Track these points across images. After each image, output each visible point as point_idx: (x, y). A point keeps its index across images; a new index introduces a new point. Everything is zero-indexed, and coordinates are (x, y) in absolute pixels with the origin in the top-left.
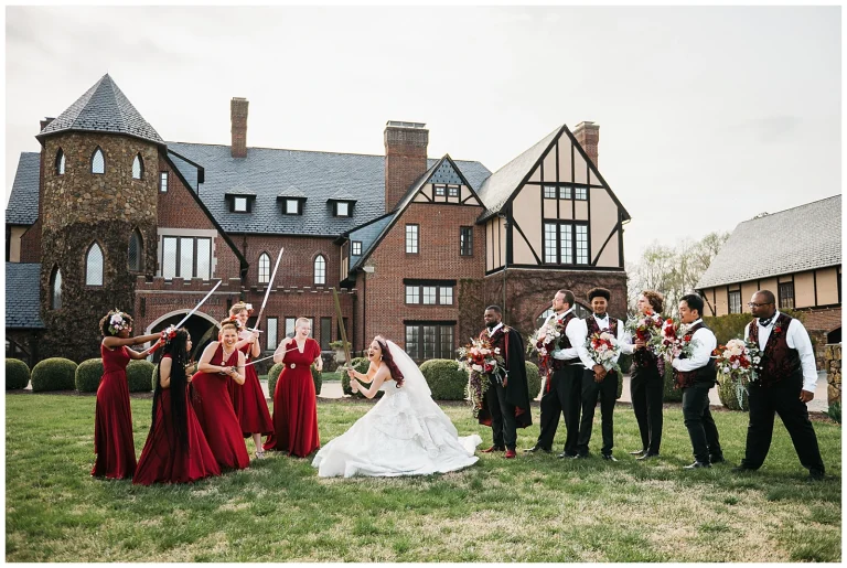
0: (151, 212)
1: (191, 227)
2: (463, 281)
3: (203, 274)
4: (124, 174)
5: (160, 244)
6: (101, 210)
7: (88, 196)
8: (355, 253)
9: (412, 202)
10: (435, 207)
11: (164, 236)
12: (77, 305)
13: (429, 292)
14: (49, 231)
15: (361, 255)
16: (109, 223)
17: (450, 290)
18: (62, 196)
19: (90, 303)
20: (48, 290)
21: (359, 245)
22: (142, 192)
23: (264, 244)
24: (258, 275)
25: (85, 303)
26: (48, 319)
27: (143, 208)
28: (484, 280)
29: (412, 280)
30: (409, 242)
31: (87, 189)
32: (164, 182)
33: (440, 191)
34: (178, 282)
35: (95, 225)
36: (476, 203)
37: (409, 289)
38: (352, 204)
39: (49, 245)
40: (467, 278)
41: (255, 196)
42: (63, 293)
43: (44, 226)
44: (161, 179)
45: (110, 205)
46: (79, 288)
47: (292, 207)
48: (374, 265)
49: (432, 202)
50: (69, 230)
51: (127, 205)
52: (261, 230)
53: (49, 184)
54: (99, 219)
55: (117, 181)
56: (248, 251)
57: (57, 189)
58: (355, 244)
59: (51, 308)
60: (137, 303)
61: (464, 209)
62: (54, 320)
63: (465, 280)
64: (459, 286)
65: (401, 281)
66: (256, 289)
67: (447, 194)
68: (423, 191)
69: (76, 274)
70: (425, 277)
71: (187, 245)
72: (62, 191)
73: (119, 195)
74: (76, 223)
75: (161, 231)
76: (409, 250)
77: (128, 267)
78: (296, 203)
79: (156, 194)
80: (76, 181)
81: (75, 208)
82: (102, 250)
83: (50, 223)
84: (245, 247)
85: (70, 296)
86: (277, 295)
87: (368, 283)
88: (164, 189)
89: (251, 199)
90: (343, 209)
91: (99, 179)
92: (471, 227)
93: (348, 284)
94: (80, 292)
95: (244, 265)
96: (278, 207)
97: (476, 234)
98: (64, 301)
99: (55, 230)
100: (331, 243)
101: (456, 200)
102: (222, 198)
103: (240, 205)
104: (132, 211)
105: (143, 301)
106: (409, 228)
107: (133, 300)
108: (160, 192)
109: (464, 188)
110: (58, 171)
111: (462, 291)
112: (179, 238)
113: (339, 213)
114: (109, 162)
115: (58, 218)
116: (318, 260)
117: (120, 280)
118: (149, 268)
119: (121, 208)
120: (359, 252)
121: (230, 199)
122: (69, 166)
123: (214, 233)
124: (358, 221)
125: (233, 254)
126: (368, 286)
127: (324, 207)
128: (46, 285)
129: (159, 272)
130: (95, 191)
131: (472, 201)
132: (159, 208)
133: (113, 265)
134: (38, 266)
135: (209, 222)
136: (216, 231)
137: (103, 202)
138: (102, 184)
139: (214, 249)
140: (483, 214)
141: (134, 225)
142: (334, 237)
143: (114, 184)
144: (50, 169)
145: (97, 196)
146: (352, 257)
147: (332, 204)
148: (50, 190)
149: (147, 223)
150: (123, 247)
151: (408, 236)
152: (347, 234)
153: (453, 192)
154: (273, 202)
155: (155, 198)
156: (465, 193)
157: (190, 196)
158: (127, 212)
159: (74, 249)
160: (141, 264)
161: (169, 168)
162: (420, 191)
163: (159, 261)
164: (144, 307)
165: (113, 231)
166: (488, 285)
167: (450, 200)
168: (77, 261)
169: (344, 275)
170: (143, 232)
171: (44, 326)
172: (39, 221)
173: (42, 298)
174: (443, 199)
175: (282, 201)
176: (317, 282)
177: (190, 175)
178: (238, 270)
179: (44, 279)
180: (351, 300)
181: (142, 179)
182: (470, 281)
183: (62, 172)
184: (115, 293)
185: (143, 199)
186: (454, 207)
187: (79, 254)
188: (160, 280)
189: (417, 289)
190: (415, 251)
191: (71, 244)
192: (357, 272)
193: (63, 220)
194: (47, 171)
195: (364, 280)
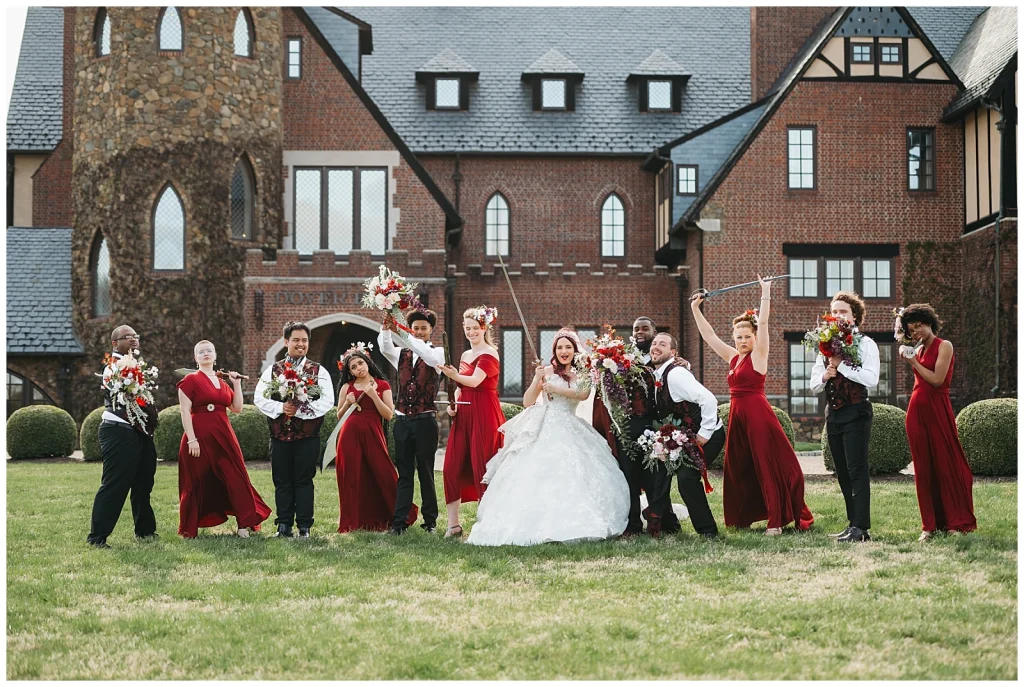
0: (271, 121)
1: (346, 148)
2: (913, 247)
3: (374, 242)
4: (218, 49)
5: (288, 183)
6: (177, 121)
7: (153, 95)
8: (683, 189)
9: (800, 78)
10: (850, 88)
11: (297, 168)
12: (138, 308)
13: (840, 270)
14: (85, 166)
15: (696, 194)
16: (193, 148)
17: (884, 267)
18: (106, 98)
19: (162, 304)
20: (86, 279)
21: (692, 171)
22: (253, 82)
23: (496, 176)
24: (484, 240)
25: (153, 304)
26: (87, 337)
27: (255, 112)
28: (960, 243)
29: (802, 245)
30: (793, 166)
31: (152, 81)
32: (294, 59)
33: (862, 53)
34: (324, 261)
35: (167, 152)
36: (942, 76)
37: (796, 265)
38: (679, 84)
39: (84, 193)
40: (923, 239)
41: (477, 74)
42: (115, 286)
43: (76, 157)
44: (287, 53)
45: (194, 112)
46: (142, 277)
47: (553, 94)
48: (721, 216)
49: (844, 77)
50: (120, 162)
51: (225, 110)
52: (490, 146)
53: (82, 74)
54: (175, 139)
55: (206, 64)
56: (463, 190)
57: (97, 84)
58: (682, 171)
59: (93, 315)
60: (248, 303)
61: (915, 90)
62: (99, 337)
63: (919, 244)
64: (904, 257)
65: (777, 250)
66: (478, 270)
67: (876, 60)
68: (826, 53)
69: (136, 248)
70: (832, 239)
71: (341, 182)
72: (106, 88)
73: (209, 91)
74: (133, 149)
75: (291, 158)
76: (794, 183)
77: (229, 231)
78: (560, 85)
79: (279, 84)
80: (132, 67)
81: (130, 119)
82: (181, 201)
83: (86, 151)
84: (457, 181)
85: (126, 290)
86: (521, 282)
87: (707, 255)
88: (294, 72)
89: (468, 82)
90: (660, 96)
91: (173, 62)
92: (932, 129)
93: (670, 257)
94: (143, 283)
95: (453, 222)
96: (525, 95)
97: (943, 143)
98: (115, 300)
99: (95, 164)
100: (634, 169)
101: (897, 71)
102: (411, 82)
103: (447, 94)
104: (235, 120)
105: (259, 299)
106: (794, 135)
107: (240, 298)
108: (287, 79)
109: (915, 45)
110: (98, 49)
111: (911, 268)
112: (324, 170)
113: (653, 104)
114: (192, 27)
115: (101, 141)
116: (608, 204)
117: (215, 258)
118: (269, 233)
119: (213, 116)
120: (692, 189)
121: (426, 82)
122: (119, 38)
123: (393, 158)
124: (694, 118)
125: (432, 200)
126: (708, 261)
127: (620, 90)
128: (82, 270)
129: (288, 240)
130: (166, 86)
131: (934, 72)
132: (285, 111)
133: (203, 228)
134: (67, 234)
135: (382, 135)
136: (396, 154)
137: (180, 106)
138: (178, 71)
139: (393, 190)
140: (956, 98)
141: (238, 149)
142: (642, 156)
143: (200, 70)
144: (84, 44)
145: (169, 94)
146: (677, 199)
147: (638, 85)
148: (85, 86)
149: (261, 144)
150: (220, 194)
151: (793, 152)
152: (666, 150)
153: (890, 54)
154: (514, 86)
155: (276, 94)
156: (918, 54)
157: (344, 83)
158: (226, 123)
159: (130, 201)
160: (254, 224)
161: (304, 29)
162: (819, 55)
163: (288, 218)
164: (261, 311)
165: (201, 164)
166: (967, 254)
167: (885, 71)
168: (136, 223)
169: (663, 239)
170: (256, 161)
171: (80, 350)
172: (66, 146)
173: (76, 297)
174: (869, 70)
175: (532, 83)
176: (606, 251)
177: (345, 41)
178: (441, 233)
179: (79, 259)
180: (676, 291)
181: (252, 57)
182: (929, 246)
183: (106, 50)
184: (206, 284)
185: (254, 95)
186: (892, 87)
187: (140, 210)
188: (289, 256)
189: (812, 265)
190: (808, 183)
191: (126, 190)
192: (686, 232)
193: (111, 143)
194: (78, 49)
195: (701, 249)
